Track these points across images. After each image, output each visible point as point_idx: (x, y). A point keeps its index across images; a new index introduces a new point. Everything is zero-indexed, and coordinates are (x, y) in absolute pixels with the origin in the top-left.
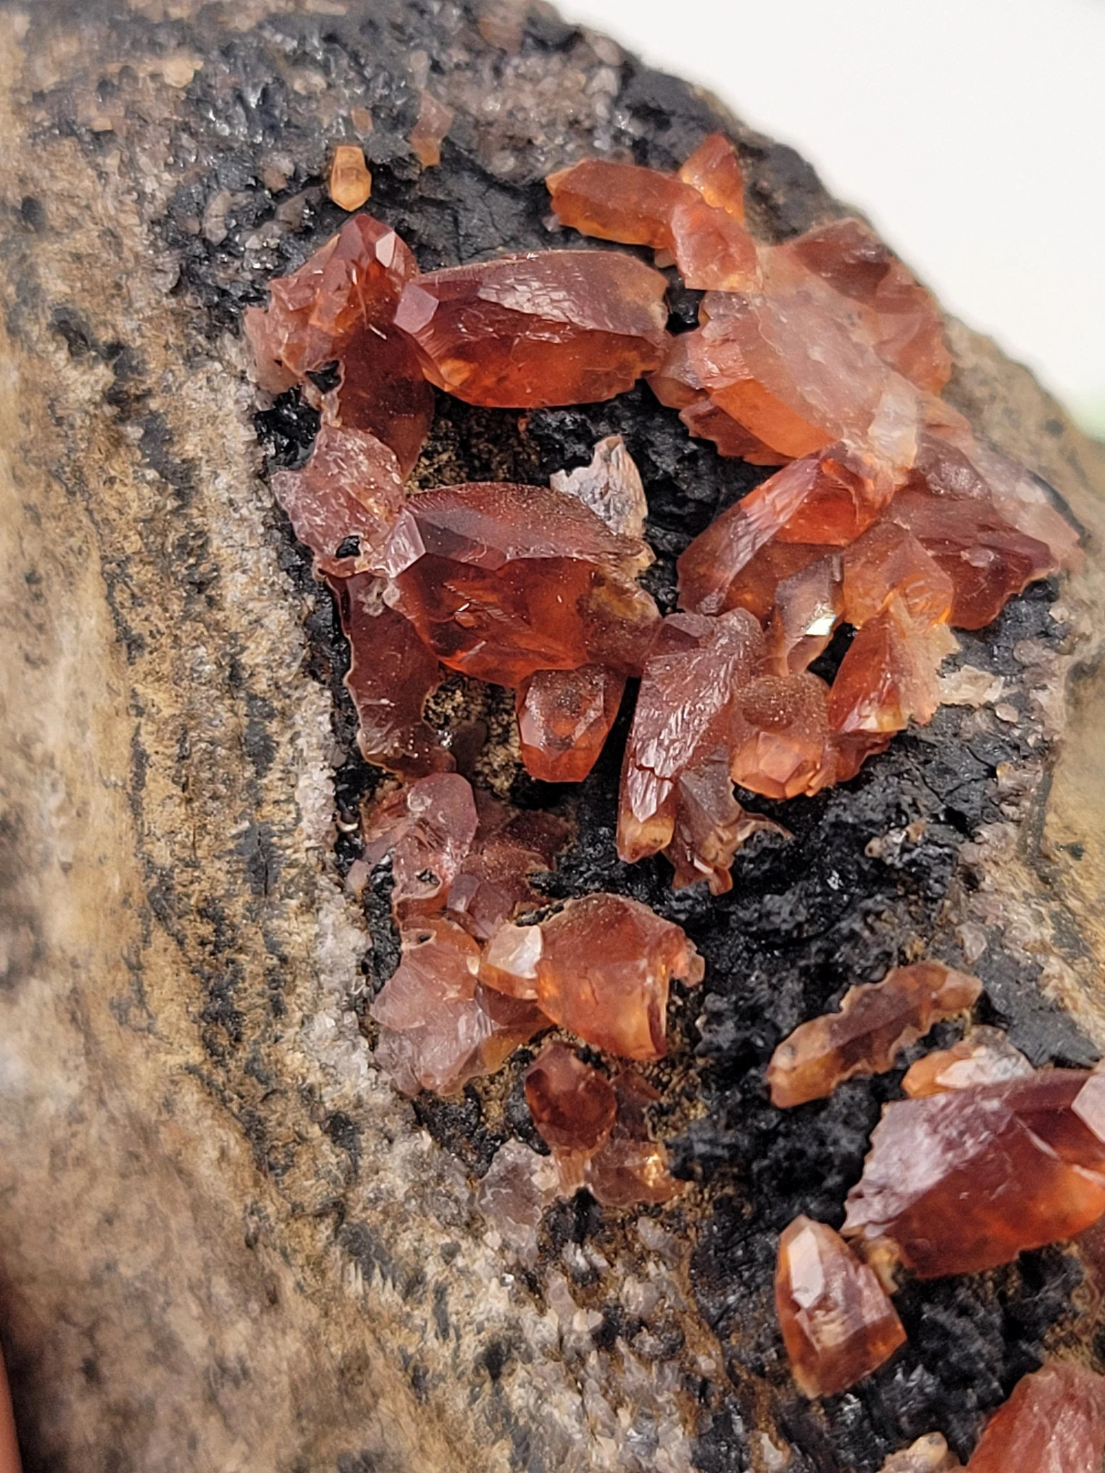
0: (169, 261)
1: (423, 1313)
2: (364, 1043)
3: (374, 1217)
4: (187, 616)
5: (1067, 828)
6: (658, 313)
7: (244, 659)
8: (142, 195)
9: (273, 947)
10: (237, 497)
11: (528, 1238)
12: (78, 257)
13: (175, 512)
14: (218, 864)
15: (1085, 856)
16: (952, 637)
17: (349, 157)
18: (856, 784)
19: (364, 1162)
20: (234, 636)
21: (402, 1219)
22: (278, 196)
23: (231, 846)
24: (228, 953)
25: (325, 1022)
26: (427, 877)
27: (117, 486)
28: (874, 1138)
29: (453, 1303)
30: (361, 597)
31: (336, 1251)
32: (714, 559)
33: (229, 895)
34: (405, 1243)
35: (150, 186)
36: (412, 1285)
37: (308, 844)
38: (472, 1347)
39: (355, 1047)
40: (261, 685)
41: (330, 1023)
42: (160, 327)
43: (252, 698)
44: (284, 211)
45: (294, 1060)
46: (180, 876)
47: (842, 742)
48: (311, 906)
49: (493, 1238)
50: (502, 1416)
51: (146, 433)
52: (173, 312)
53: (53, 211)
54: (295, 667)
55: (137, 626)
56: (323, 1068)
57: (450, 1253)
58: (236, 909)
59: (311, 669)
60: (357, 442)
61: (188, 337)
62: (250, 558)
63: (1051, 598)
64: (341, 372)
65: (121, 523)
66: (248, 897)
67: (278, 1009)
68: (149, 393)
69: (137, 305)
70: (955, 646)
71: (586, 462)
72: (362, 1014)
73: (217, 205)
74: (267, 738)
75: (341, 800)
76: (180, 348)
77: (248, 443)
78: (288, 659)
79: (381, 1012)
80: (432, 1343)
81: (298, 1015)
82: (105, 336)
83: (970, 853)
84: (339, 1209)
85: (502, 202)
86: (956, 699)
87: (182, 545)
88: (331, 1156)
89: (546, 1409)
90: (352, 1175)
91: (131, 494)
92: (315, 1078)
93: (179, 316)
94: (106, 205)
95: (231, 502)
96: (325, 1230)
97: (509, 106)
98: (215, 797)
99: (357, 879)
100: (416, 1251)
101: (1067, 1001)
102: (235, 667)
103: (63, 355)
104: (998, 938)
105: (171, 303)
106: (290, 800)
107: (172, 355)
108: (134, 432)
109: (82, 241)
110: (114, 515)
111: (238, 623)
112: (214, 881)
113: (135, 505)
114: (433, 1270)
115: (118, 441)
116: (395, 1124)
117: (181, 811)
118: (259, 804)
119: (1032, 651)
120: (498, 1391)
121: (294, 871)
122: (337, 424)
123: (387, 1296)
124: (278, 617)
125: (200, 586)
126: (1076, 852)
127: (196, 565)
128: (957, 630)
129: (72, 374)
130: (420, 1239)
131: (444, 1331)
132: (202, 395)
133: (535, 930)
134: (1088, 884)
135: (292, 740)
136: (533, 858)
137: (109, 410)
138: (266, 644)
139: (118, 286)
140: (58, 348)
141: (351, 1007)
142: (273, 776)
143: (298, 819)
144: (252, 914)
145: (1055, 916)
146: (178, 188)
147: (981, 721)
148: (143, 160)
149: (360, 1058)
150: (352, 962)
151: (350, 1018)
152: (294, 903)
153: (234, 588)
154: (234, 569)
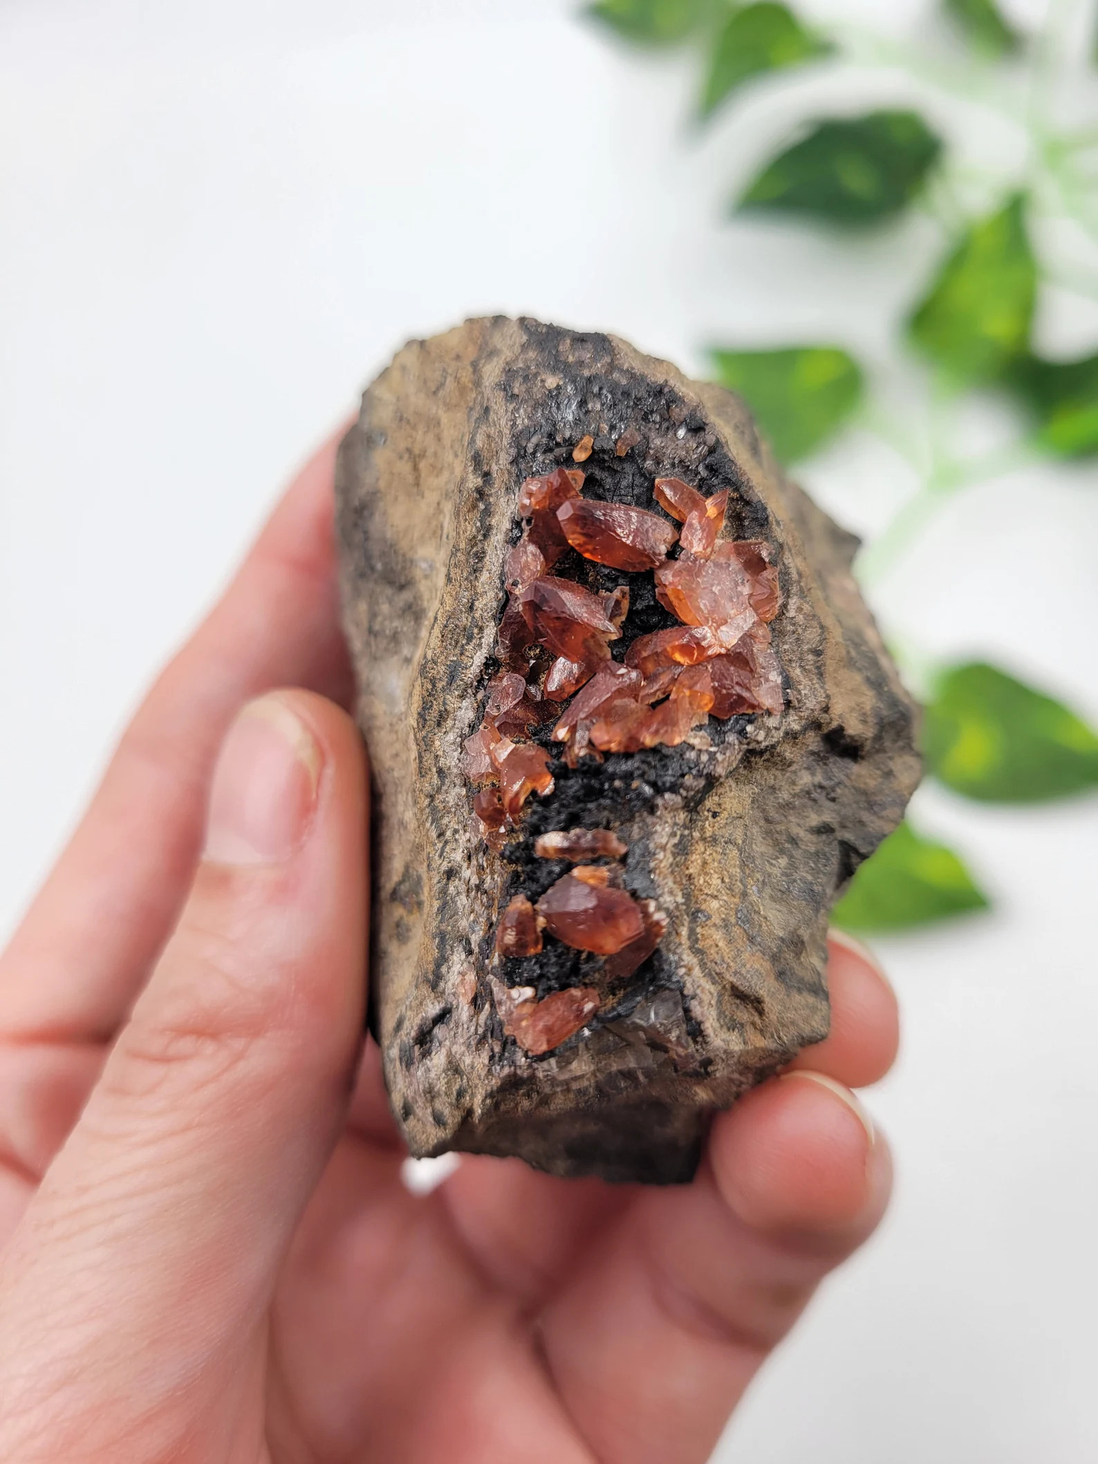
0: (513, 451)
1: (440, 845)
2: (459, 750)
3: (441, 806)
4: (466, 579)
5: (720, 805)
6: (663, 549)
7: (476, 603)
8: (515, 423)
9: (444, 704)
10: (498, 546)
11: (475, 841)
12: (489, 436)
13: (480, 541)
14: (443, 667)
15: (718, 819)
16: (707, 718)
17: (588, 441)
18: (628, 755)
19: (444, 788)
20: (477, 593)
21: (449, 812)
22: (558, 445)
23: (448, 663)
24: (431, 698)
25: (451, 737)
26: (498, 708)
27: (467, 523)
28: (558, 882)
29: (447, 849)
30: (513, 603)
31: (427, 810)
32: (647, 644)
33: (440, 679)
34: (445, 821)
35: (519, 422)
36: (441, 835)
37: (470, 675)
38: (445, 866)
39: (456, 750)
40: (477, 615)
41: (452, 738)
42: (503, 474)
43: (473, 617)
44: (557, 451)
45: (437, 743)
46: (429, 665)
47: (633, 739)
48: (462, 697)
49: (468, 835)
50: (444, 891)
51: (485, 508)
52: (508, 470)
53: (492, 416)
54: (490, 614)
55: (452, 575)
56: (444, 751)
57: (456, 831)
58: (440, 685)
59: (494, 617)
60: (532, 548)
61: (510, 481)
62: (494, 569)
63: (750, 722)
64: (533, 521)
65: (462, 537)
66: (444, 683)
67: (439, 724)
68: (491, 495)
69: (500, 462)
70: (706, 721)
71: (611, 592)
72: (463, 741)
73: (534, 440)
74: (473, 633)
75: (486, 665)
76: (506, 484)
77: (508, 530)
78: (489, 611)
79: (466, 743)
80: (437, 858)
81: (445, 730)
82: (485, 468)
83: (659, 801)
84: (432, 797)
85: (638, 481)
86: (693, 741)
87: (476, 554)
88: (436, 780)
89: (457, 898)
90: (439, 790)
91: (469, 528)
92: (440, 753)
93: (509, 472)
94: (503, 422)
95: (496, 547)
96: (427, 801)
97: (663, 445)
98: (450, 644)
99: (480, 696)
100: (447, 826)
101: (657, 871)
102: (473, 604)
103: (472, 468)
104: (648, 835)
105: (509, 467)
106: (472, 658)
107: (503, 485)
108: (482, 506)
109: (492, 431)
110: (461, 533)
111: (480, 590)
112: (439, 672)
113: (468, 532)
114: (449, 833)
115: (474, 507)
116: (458, 782)
117: (439, 643)
118: (462, 654)
119: (731, 738)
120: (447, 884)
121: (461, 683)
122: (526, 538)
123: (434, 834)
124: (491, 594)
125: (475, 571)
126: (715, 815)
127: (477, 563)
128: (710, 716)
129: (471, 476)
130: (449, 822)
131: (440, 856)
132: (504, 504)
133: (513, 746)
134: (710, 829)
135: (480, 638)
136: (533, 719)
137: (475, 495)
138: (484, 602)
139: (497, 452)
140: (471, 465)
141: (461, 736)
142: (470, 647)
143: (471, 665)
144: (443, 689)
145: (682, 835)
146: (527, 427)
147: (691, 755)
148: (522, 411)
149: (456, 754)
150: (467, 722)
151: (459, 739)
152: (457, 693)
153: (484, 576)
154: (487, 570)
